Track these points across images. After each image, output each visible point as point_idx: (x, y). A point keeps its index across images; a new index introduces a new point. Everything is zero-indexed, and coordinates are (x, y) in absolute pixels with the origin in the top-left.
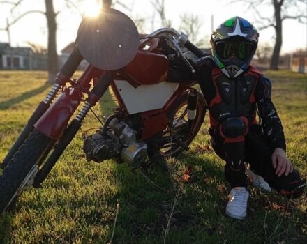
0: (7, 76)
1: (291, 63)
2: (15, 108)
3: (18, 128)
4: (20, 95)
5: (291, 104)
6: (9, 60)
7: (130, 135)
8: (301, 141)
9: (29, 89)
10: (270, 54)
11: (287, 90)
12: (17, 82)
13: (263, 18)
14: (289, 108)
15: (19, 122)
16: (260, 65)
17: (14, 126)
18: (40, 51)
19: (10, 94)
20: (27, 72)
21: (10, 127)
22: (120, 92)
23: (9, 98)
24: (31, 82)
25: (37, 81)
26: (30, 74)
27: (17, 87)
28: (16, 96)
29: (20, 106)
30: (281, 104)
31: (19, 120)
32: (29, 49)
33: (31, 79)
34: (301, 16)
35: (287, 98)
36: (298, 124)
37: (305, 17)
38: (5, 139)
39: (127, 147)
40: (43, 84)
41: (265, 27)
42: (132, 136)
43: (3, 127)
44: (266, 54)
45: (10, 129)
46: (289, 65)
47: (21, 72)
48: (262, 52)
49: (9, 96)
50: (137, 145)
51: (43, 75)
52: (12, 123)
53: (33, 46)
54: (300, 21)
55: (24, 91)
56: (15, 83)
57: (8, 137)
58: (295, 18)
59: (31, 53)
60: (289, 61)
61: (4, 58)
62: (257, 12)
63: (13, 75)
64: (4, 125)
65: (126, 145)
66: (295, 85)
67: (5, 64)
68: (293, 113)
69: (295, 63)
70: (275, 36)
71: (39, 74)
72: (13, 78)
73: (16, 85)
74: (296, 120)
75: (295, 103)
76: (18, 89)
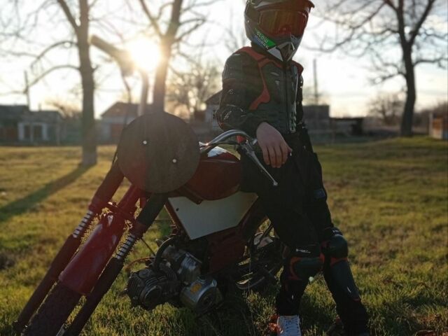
0: (24, 156)
1: (431, 126)
2: (34, 210)
3: (38, 245)
4: (43, 187)
5: (430, 193)
6: (27, 129)
7: (192, 268)
8: (441, 259)
9: (55, 177)
10: (400, 111)
11: (425, 169)
12: (39, 164)
13: (387, 65)
14: (427, 200)
15: (39, 236)
16: (386, 128)
17: (32, 242)
18: (71, 115)
19: (28, 185)
20: (53, 149)
21: (26, 243)
22: (177, 213)
23: (26, 193)
24: (58, 164)
25: (66, 162)
26: (56, 152)
27: (38, 174)
28: (36, 189)
29: (42, 207)
30: (415, 194)
31: (39, 231)
32: (55, 113)
33: (58, 160)
34: (441, 59)
35: (425, 183)
36: (439, 228)
37: (445, 59)
38: (20, 264)
39: (189, 285)
40: (75, 167)
41: (391, 76)
42: (195, 269)
43: (17, 244)
44: (394, 111)
45: (26, 247)
46: (428, 128)
47: (44, 149)
48: (389, 109)
49: (26, 190)
50: (203, 282)
51: (74, 152)
52: (29, 237)
53: (62, 108)
54: (440, 66)
55: (47, 181)
56: (35, 167)
57: (24, 261)
58: (433, 62)
59: (58, 118)
60: (428, 123)
61: (21, 126)
62: (378, 55)
63: (33, 153)
64: (19, 241)
65: (187, 284)
66: (437, 161)
67: (21, 135)
68: (431, 209)
69: (436, 126)
70: (406, 89)
71: (69, 152)
72: (32, 159)
73: (37, 171)
74: (436, 222)
75: (436, 192)
76: (39, 177)
